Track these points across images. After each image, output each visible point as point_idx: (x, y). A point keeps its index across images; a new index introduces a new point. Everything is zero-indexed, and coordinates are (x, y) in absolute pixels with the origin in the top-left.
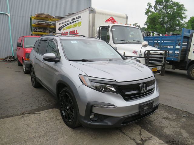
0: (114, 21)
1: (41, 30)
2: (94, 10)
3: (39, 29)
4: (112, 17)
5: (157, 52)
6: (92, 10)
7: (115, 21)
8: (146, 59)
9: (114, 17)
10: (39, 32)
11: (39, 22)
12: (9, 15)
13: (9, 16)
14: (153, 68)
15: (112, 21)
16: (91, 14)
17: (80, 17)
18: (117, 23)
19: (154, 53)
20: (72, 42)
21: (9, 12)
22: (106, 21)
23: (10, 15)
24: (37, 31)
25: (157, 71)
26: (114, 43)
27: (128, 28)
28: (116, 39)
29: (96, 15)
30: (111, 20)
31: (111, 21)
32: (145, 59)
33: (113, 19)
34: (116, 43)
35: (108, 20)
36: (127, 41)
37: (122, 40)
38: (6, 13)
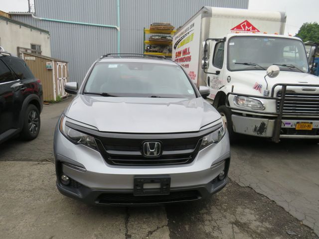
0: (251, 27)
1: (156, 49)
2: (209, 12)
3: (154, 47)
4: (246, 21)
5: (314, 90)
6: (205, 12)
7: (254, 28)
8: (279, 103)
9: (250, 21)
10: (154, 51)
11: (153, 37)
12: (119, 28)
13: (119, 30)
14: (298, 123)
15: (247, 27)
16: (204, 19)
17: (193, 25)
18: (258, 31)
19: (304, 90)
20: (110, 66)
21: (119, 25)
22: (233, 29)
23: (121, 29)
24: (150, 51)
25: (311, 129)
26: (229, 69)
27: (266, 40)
28: (234, 61)
29: (212, 19)
30: (244, 26)
31: (245, 28)
32: (277, 103)
33: (249, 25)
34: (231, 69)
35: (239, 27)
36: (257, 66)
37: (246, 64)
38: (115, 26)
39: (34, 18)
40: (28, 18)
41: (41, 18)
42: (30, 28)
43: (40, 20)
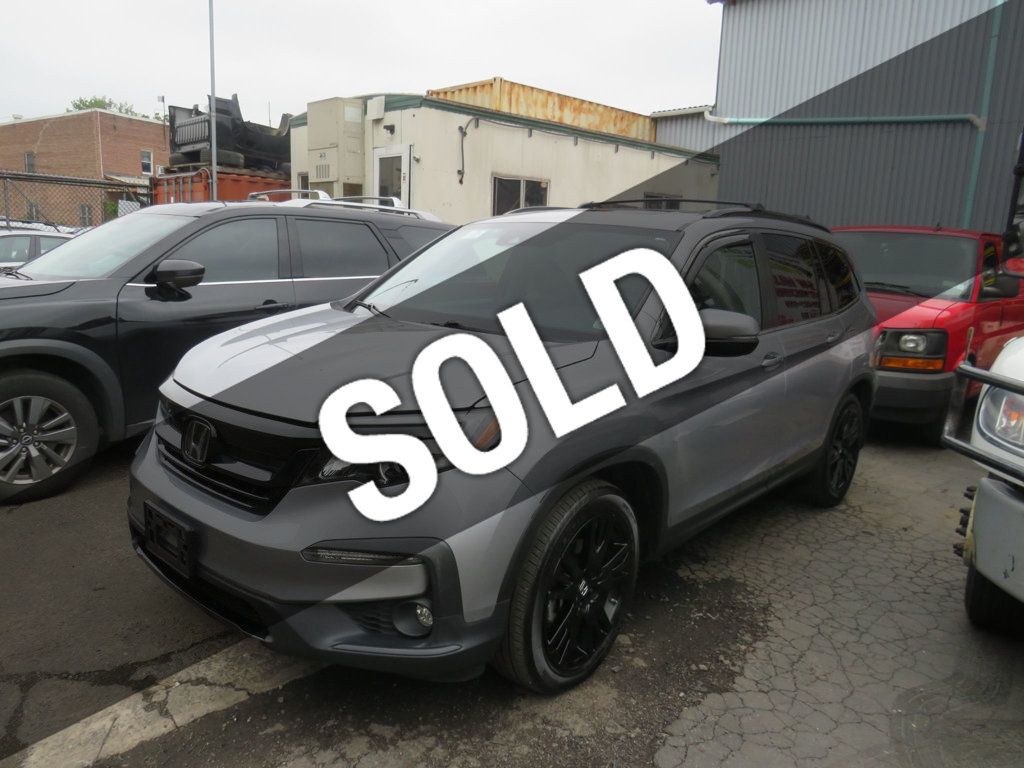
12: (981, 122)
13: (982, 129)
21: (985, 109)
38: (970, 116)
39: (709, 122)
40: (695, 123)
41: (727, 120)
42: (649, 149)
43: (725, 125)
